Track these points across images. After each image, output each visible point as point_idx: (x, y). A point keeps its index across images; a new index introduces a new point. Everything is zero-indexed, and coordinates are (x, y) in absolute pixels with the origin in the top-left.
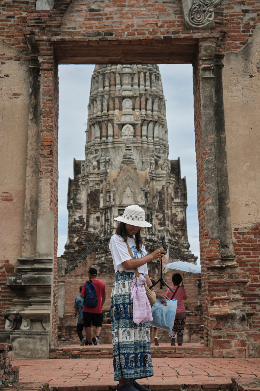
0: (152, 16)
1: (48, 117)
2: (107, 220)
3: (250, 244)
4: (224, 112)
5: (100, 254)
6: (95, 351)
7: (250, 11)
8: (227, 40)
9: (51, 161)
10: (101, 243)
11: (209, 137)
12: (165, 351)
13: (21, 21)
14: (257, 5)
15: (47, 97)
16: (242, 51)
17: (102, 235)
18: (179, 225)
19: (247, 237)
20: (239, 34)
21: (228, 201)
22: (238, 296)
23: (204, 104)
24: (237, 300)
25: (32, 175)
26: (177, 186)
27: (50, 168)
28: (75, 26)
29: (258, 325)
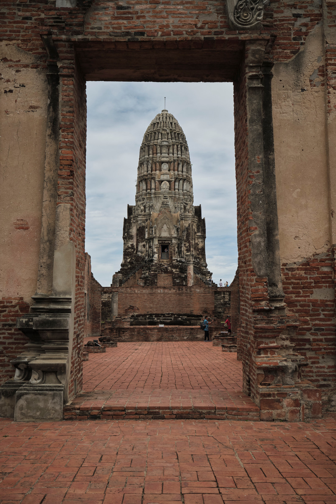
0: (190, 15)
1: (68, 131)
2: (150, 247)
3: (300, 281)
4: (273, 129)
5: (145, 270)
6: (119, 410)
7: (302, 16)
8: (276, 49)
9: (71, 183)
10: (146, 263)
11: (256, 157)
12: (203, 412)
13: (39, 23)
14: (311, 9)
15: (67, 109)
16: (292, 61)
17: (147, 258)
18: (200, 251)
19: (296, 273)
20: (290, 41)
21: (276, 232)
22: (287, 343)
23: (250, 118)
24: (287, 348)
25: (50, 199)
26: (199, 224)
27: (70, 191)
28: (100, 26)
29: (308, 374)
